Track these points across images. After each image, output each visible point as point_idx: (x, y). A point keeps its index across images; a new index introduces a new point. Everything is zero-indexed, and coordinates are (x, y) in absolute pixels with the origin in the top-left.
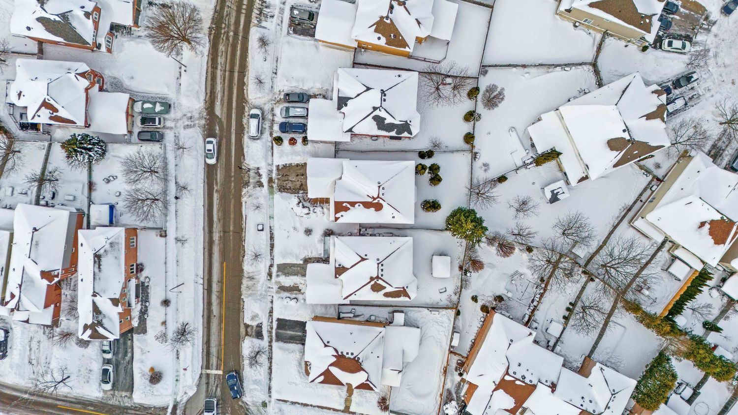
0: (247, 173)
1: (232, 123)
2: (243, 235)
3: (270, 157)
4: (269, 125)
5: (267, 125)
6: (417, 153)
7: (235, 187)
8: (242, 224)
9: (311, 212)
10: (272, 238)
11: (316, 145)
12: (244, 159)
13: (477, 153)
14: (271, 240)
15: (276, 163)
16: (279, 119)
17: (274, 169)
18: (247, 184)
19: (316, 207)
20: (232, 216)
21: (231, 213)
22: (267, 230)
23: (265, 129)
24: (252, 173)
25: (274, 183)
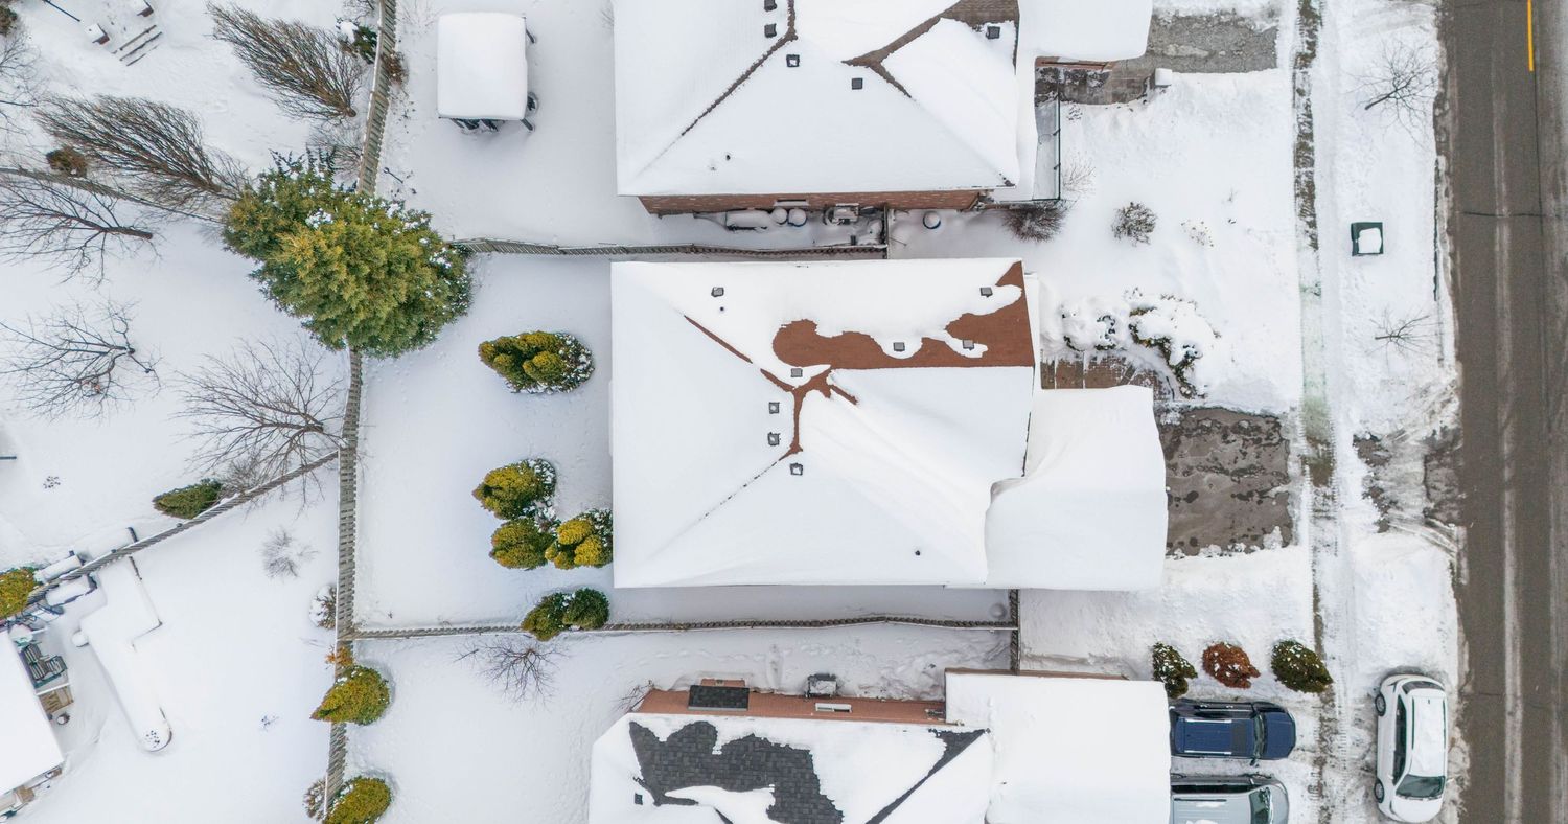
0: (1439, 504)
1: (1523, 746)
2: (1444, 206)
3: (1328, 583)
4: (1337, 741)
5: (1350, 741)
6: (613, 620)
7: (1497, 435)
8: (1453, 255)
9: (1124, 321)
10: (1307, 193)
11: (1110, 648)
12: (1456, 574)
13: (322, 624)
14: (1311, 185)
15: (1299, 554)
16: (1291, 774)
17: (1304, 527)
18: (1436, 452)
19: (1099, 348)
20: (1503, 291)
21: (1507, 306)
22: (1333, 232)
23: (1358, 722)
24: (1414, 502)
25: (1304, 460)
